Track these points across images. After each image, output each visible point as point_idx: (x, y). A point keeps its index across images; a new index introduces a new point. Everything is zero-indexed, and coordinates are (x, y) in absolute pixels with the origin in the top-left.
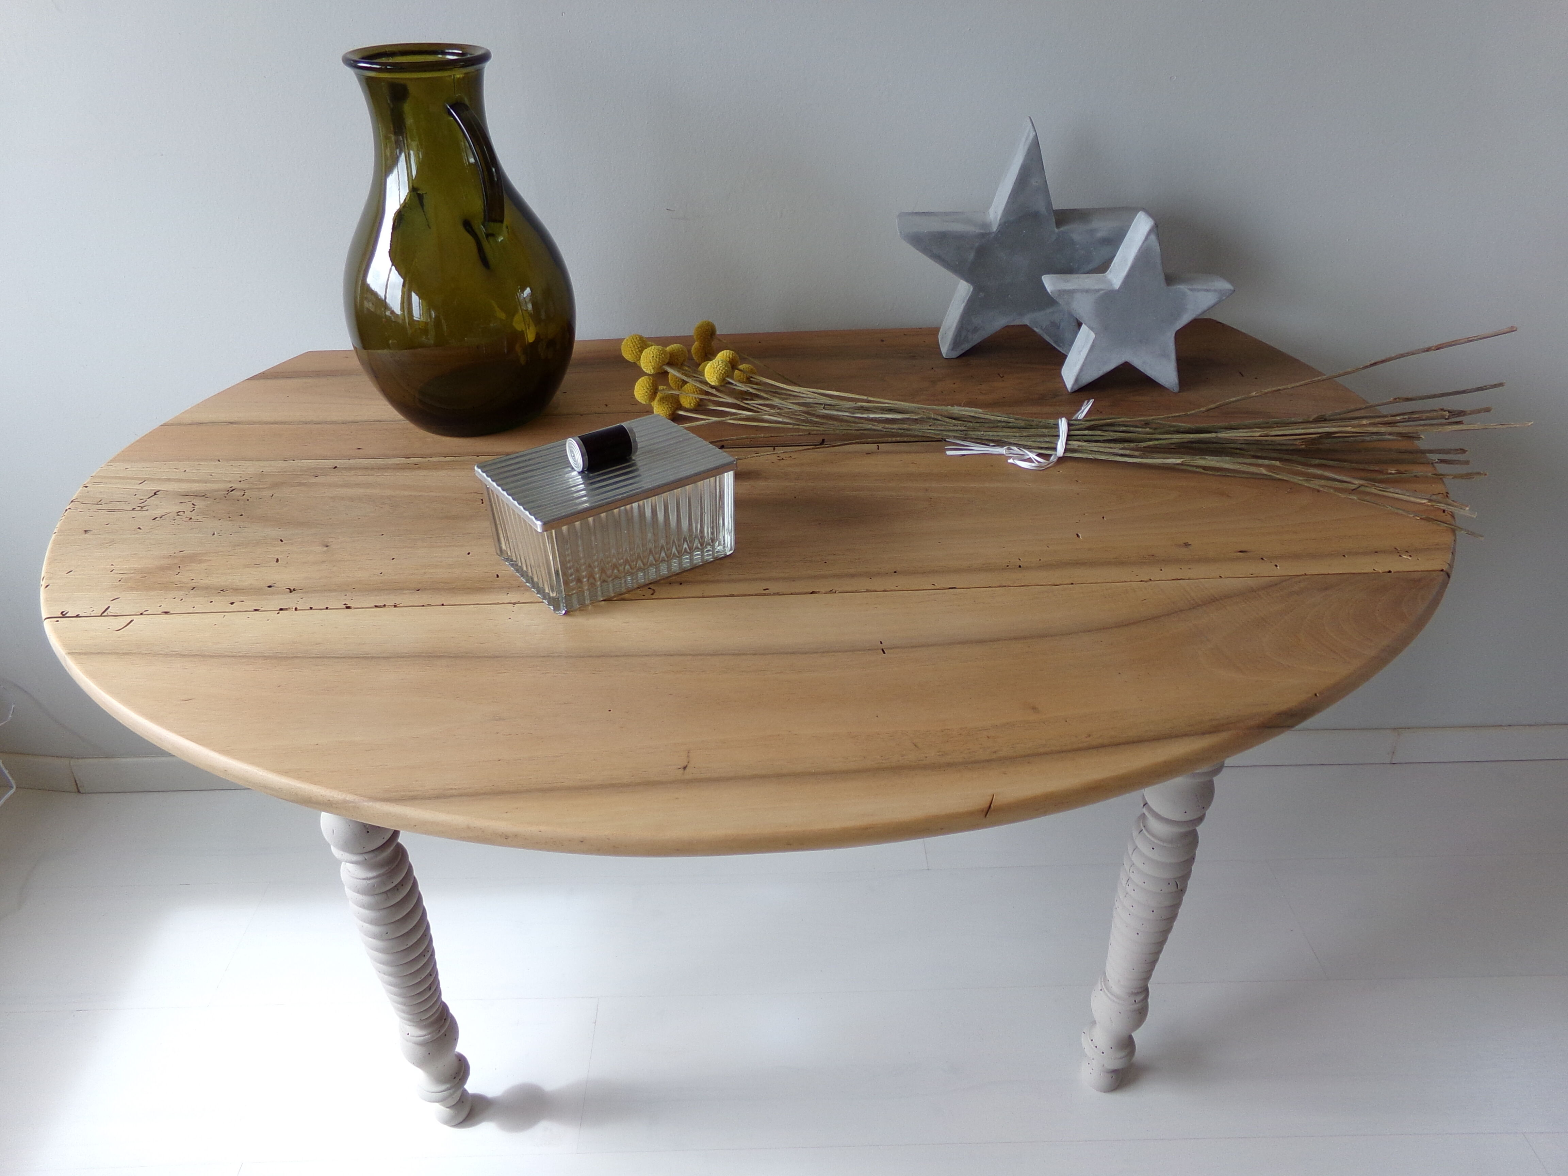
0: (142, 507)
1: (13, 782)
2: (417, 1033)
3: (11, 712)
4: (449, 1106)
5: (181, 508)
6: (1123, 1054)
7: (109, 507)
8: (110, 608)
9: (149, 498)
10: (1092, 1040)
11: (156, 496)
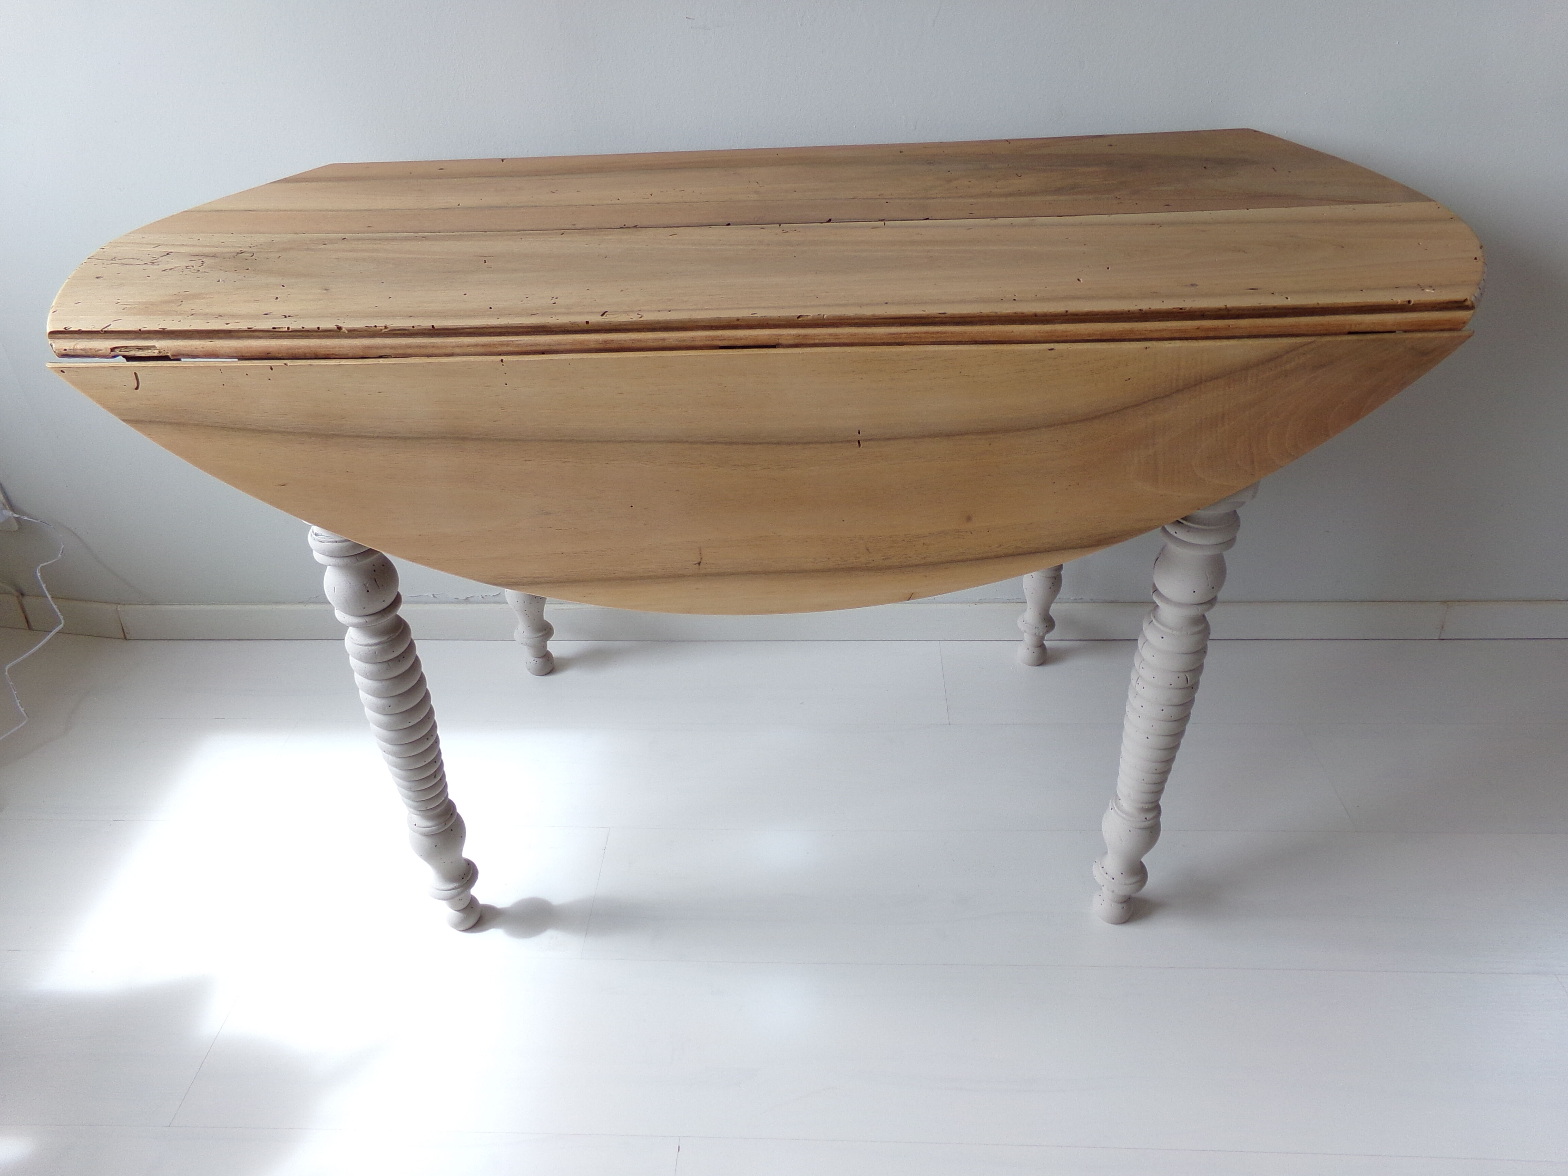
0: (153, 263)
1: (61, 617)
2: (424, 824)
3: (61, 552)
4: (459, 909)
5: (191, 264)
6: (1134, 880)
7: (123, 262)
8: (111, 326)
9: (161, 257)
10: (1103, 867)
11: (168, 255)
